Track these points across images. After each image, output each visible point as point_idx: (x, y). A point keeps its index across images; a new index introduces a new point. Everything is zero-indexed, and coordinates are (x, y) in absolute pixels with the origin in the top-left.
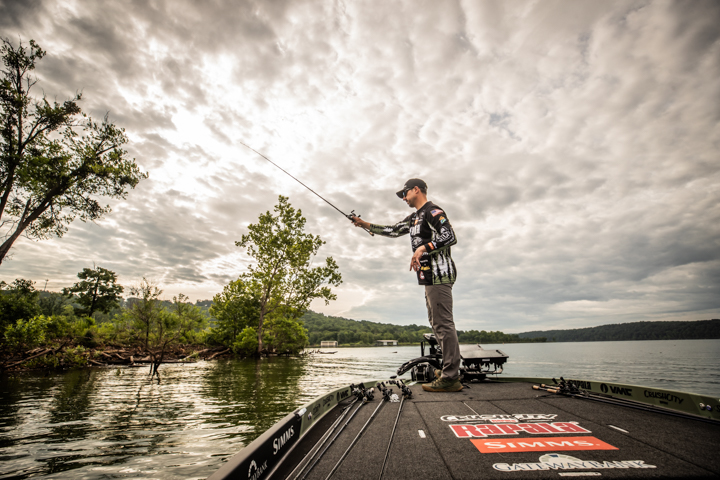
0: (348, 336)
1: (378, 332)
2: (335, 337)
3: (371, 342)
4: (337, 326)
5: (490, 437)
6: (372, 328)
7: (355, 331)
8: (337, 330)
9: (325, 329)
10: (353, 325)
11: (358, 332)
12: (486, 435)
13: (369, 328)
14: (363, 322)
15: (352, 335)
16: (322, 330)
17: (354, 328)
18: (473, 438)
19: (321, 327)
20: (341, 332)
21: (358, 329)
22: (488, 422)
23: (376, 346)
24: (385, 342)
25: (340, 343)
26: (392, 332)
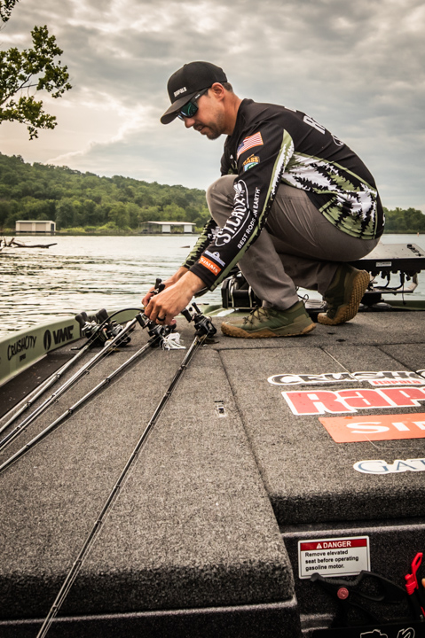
0: (81, 210)
1: (152, 203)
2: (50, 213)
3: (134, 225)
4: (55, 187)
5: (361, 413)
6: (138, 195)
7: (98, 200)
8: (56, 196)
9: (26, 193)
10: (92, 185)
11: (105, 203)
12: (353, 410)
13: (130, 194)
14: (118, 180)
15: (91, 208)
16: (18, 196)
17: (97, 192)
18: (327, 415)
19: (16, 190)
20: (65, 200)
21: (104, 196)
22: (365, 384)
23: (145, 233)
24: (166, 226)
25: (60, 225)
26: (182, 203)
